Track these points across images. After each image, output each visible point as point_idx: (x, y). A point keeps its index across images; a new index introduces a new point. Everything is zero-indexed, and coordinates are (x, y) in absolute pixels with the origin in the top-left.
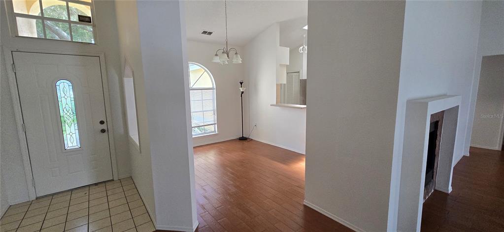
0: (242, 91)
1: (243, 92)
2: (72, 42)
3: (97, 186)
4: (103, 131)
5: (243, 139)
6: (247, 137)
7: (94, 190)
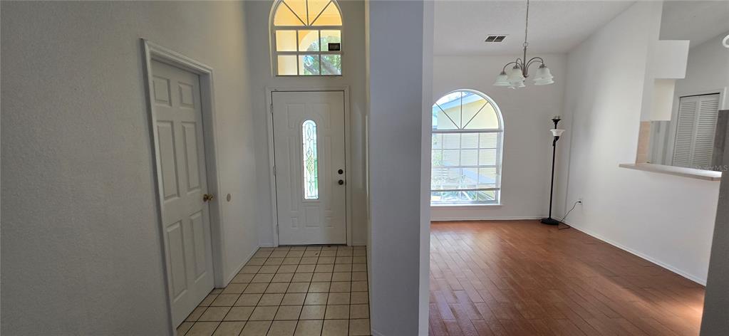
0: (555, 134)
1: (557, 138)
2: (320, 76)
3: (329, 248)
4: (341, 182)
5: (549, 222)
6: (559, 219)
7: (326, 251)
